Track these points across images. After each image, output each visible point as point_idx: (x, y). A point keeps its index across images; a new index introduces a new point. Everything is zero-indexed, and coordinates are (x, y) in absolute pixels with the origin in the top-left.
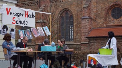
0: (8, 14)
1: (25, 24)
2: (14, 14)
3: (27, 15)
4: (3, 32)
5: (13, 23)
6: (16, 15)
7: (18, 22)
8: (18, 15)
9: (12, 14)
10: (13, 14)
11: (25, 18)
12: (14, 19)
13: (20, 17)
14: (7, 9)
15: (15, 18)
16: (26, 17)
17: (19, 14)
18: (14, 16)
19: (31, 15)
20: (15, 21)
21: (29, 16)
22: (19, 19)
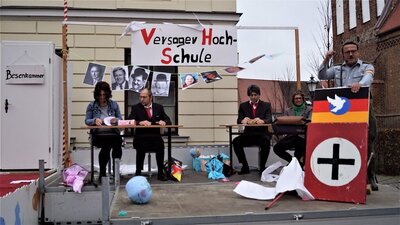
0: (147, 42)
1: (203, 59)
2: (167, 42)
3: (207, 40)
4: (134, 84)
5: (163, 61)
6: (174, 43)
7: (179, 59)
9: (161, 42)
10: (164, 41)
11: (204, 46)
12: (167, 53)
13: (185, 47)
14: (144, 32)
15: (169, 49)
16: (204, 43)
17: (181, 40)
18: (166, 46)
19: (222, 38)
20: (170, 57)
21: (216, 41)
22: (183, 50)
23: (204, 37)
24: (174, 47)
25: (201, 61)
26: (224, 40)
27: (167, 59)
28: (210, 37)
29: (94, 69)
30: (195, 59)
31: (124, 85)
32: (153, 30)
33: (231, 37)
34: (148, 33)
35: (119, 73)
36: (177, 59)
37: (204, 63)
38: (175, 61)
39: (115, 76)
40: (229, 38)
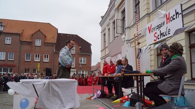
0: (150, 32)
8: (159, 27)
9: (153, 30)
11: (167, 25)
15: (156, 33)
16: (167, 23)
19: (174, 15)
20: (157, 37)
21: (171, 19)
22: (160, 31)
23: (167, 19)
24: (157, 31)
25: (167, 35)
26: (175, 17)
30: (164, 34)
32: (151, 25)
33: (178, 13)
34: (150, 28)
38: (158, 39)
40: (177, 13)
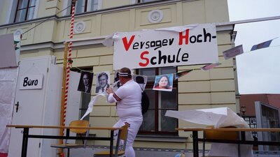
0: (127, 49)
1: (180, 59)
2: (145, 46)
3: (184, 40)
5: (141, 64)
6: (152, 46)
7: (156, 60)
8: (155, 44)
9: (139, 47)
10: (142, 46)
11: (180, 46)
12: (145, 56)
13: (162, 48)
14: (125, 40)
15: (147, 53)
16: (180, 44)
17: (158, 43)
18: (144, 49)
19: (200, 36)
20: (147, 60)
21: (193, 39)
22: (160, 52)
23: (181, 37)
24: (151, 50)
25: (178, 61)
26: (202, 38)
27: (144, 62)
28: (186, 37)
29: (85, 76)
30: (172, 59)
31: (105, 88)
32: (133, 37)
33: (209, 35)
34: (128, 41)
35: (103, 77)
36: (154, 61)
37: (182, 63)
38: (153, 63)
39: (99, 80)
40: (207, 35)
